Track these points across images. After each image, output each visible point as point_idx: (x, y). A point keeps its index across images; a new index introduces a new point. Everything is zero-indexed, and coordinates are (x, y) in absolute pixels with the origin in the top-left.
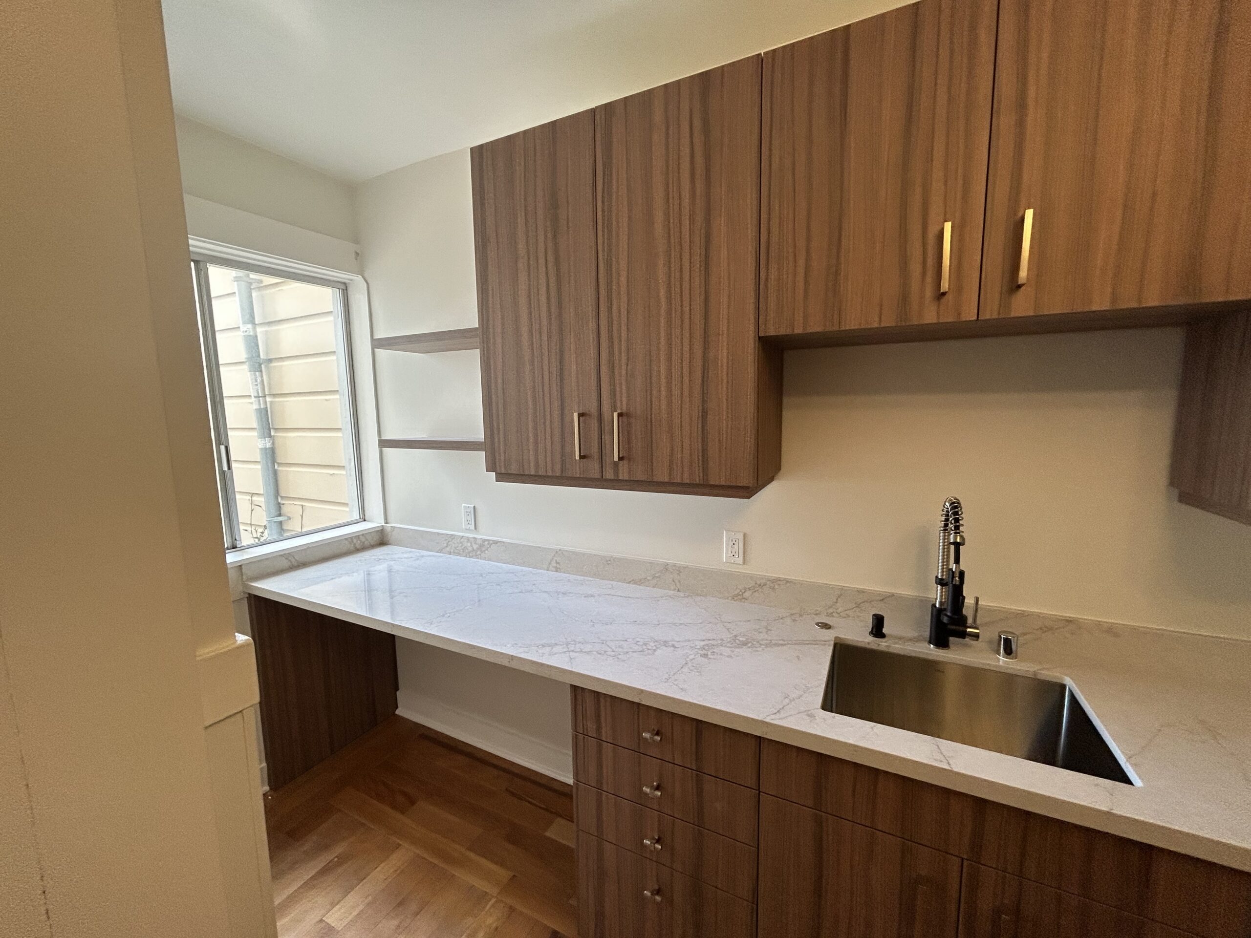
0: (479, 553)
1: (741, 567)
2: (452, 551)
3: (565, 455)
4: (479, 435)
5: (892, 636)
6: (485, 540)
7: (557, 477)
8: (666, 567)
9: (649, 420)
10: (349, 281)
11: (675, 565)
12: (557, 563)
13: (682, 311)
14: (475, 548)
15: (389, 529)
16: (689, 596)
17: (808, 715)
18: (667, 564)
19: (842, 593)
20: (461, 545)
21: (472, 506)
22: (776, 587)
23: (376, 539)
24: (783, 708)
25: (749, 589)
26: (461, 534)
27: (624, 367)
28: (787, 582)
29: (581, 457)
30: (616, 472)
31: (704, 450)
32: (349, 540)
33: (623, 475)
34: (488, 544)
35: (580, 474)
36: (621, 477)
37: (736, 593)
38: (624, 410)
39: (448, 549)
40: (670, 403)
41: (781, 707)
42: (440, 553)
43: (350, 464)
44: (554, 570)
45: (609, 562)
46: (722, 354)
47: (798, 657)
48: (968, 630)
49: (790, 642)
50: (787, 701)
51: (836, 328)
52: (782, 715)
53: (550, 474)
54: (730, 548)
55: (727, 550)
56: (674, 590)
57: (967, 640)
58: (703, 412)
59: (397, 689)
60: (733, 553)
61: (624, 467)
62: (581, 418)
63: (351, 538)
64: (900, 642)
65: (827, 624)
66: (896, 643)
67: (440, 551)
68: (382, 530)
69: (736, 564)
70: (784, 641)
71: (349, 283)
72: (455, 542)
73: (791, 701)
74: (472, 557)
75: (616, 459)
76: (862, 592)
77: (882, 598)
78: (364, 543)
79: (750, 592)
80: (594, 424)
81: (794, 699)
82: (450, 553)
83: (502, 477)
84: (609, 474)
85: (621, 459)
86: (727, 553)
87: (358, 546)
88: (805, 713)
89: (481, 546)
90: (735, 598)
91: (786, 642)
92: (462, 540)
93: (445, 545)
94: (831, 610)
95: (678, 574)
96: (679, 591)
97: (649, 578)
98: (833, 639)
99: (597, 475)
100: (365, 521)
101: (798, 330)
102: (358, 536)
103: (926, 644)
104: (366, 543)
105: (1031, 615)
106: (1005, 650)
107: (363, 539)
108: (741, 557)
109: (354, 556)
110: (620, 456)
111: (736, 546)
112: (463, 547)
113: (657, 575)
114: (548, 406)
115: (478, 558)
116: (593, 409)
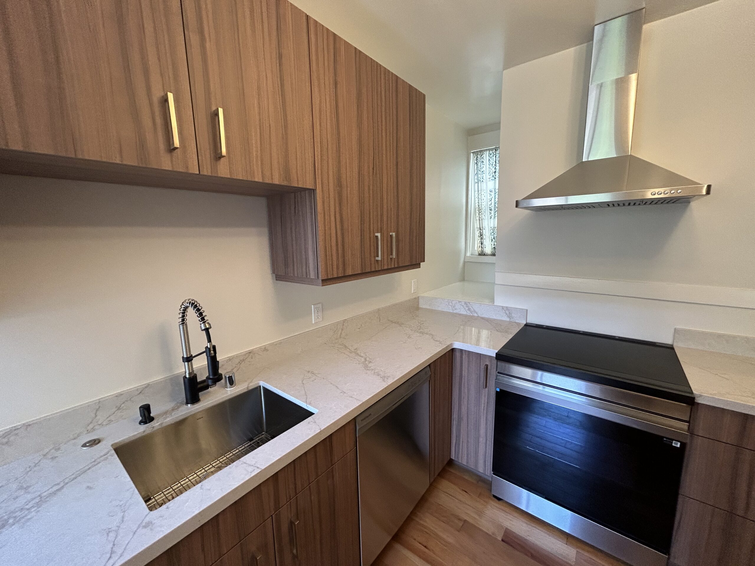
5: (159, 415)
17: (145, 527)
24: (114, 545)
41: (111, 545)
47: (89, 488)
49: (66, 481)
50: (112, 535)
52: (119, 551)
57: (209, 389)
64: (168, 415)
65: (95, 440)
66: (165, 418)
70: (58, 484)
73: (116, 531)
77: (138, 392)
81: (119, 527)
88: (141, 528)
91: (62, 484)
94: (91, 426)
98: (111, 448)
103: (185, 406)
106: (230, 384)
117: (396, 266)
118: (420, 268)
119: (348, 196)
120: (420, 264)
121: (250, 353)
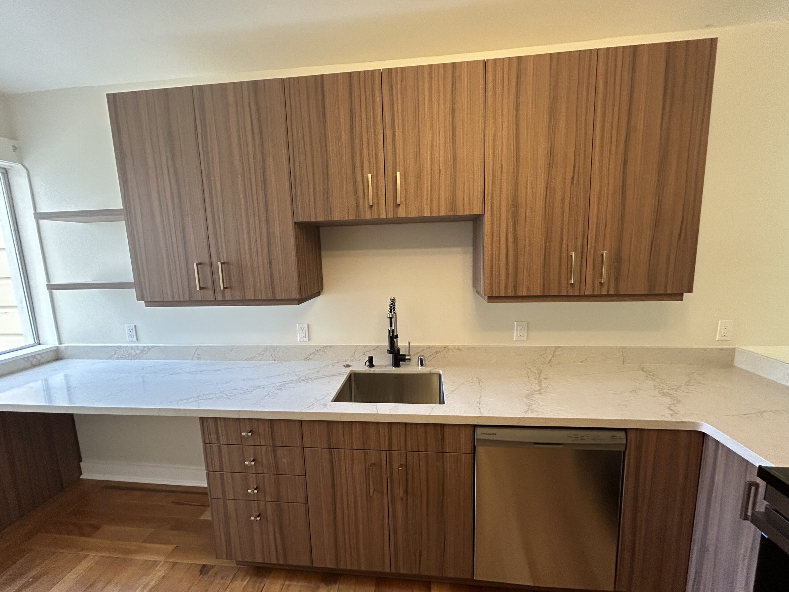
0: (141, 355)
1: (308, 342)
2: (120, 356)
3: (191, 288)
4: (131, 279)
5: (377, 366)
6: (144, 347)
7: (188, 301)
8: (266, 349)
9: (240, 266)
10: (9, 167)
11: (271, 347)
12: (198, 355)
13: (253, 206)
14: (138, 353)
15: (63, 348)
16: (280, 362)
18: (267, 347)
19: (356, 348)
20: (126, 352)
21: (133, 325)
22: (326, 350)
23: (52, 356)
24: (313, 404)
25: (312, 353)
26: (126, 345)
27: (223, 236)
28: (331, 347)
29: (200, 288)
30: (224, 296)
31: (272, 281)
32: (26, 359)
33: (228, 297)
34: (148, 349)
35: (201, 298)
36: (227, 299)
37: (306, 356)
38: (225, 260)
39: (116, 356)
40: (251, 257)
42: (110, 359)
43: (21, 302)
44: (197, 359)
45: (232, 350)
46: (277, 230)
47: (329, 382)
48: (406, 357)
49: (327, 376)
50: (316, 401)
51: (330, 219)
52: (311, 407)
53: (182, 300)
54: (301, 333)
55: (299, 334)
56: (272, 360)
57: (406, 362)
58: (270, 260)
59: (80, 460)
60: (303, 336)
61: (227, 292)
62: (199, 266)
63: (28, 357)
64: (380, 368)
65: (348, 365)
66: (378, 369)
67: (110, 358)
68: (57, 349)
69: (305, 341)
71: (9, 169)
72: (122, 351)
74: (136, 359)
75: (222, 288)
76: (365, 347)
77: (373, 349)
78: (40, 360)
79: (313, 355)
80: (208, 269)
81: (319, 400)
82: (118, 358)
83: (150, 304)
84: (219, 297)
85: (225, 288)
86: (299, 336)
87: (34, 363)
88: (323, 405)
89: (142, 351)
90: (306, 360)
91: (325, 376)
92: (127, 349)
93: (113, 353)
94: (352, 358)
95: (273, 351)
96: (275, 360)
97: (257, 356)
98: (349, 372)
99: (213, 299)
100: (40, 344)
101: (313, 220)
102: (33, 356)
103: (391, 367)
104: (42, 360)
105: (432, 347)
106: (421, 364)
107: (39, 357)
108: (307, 338)
109: (32, 370)
110: (225, 286)
111: (304, 332)
112: (128, 353)
113: (261, 353)
114: (177, 259)
115: (141, 359)
116: (206, 260)
117: (612, 292)
118: (682, 300)
119: (527, 214)
120: (682, 294)
121: (445, 347)
